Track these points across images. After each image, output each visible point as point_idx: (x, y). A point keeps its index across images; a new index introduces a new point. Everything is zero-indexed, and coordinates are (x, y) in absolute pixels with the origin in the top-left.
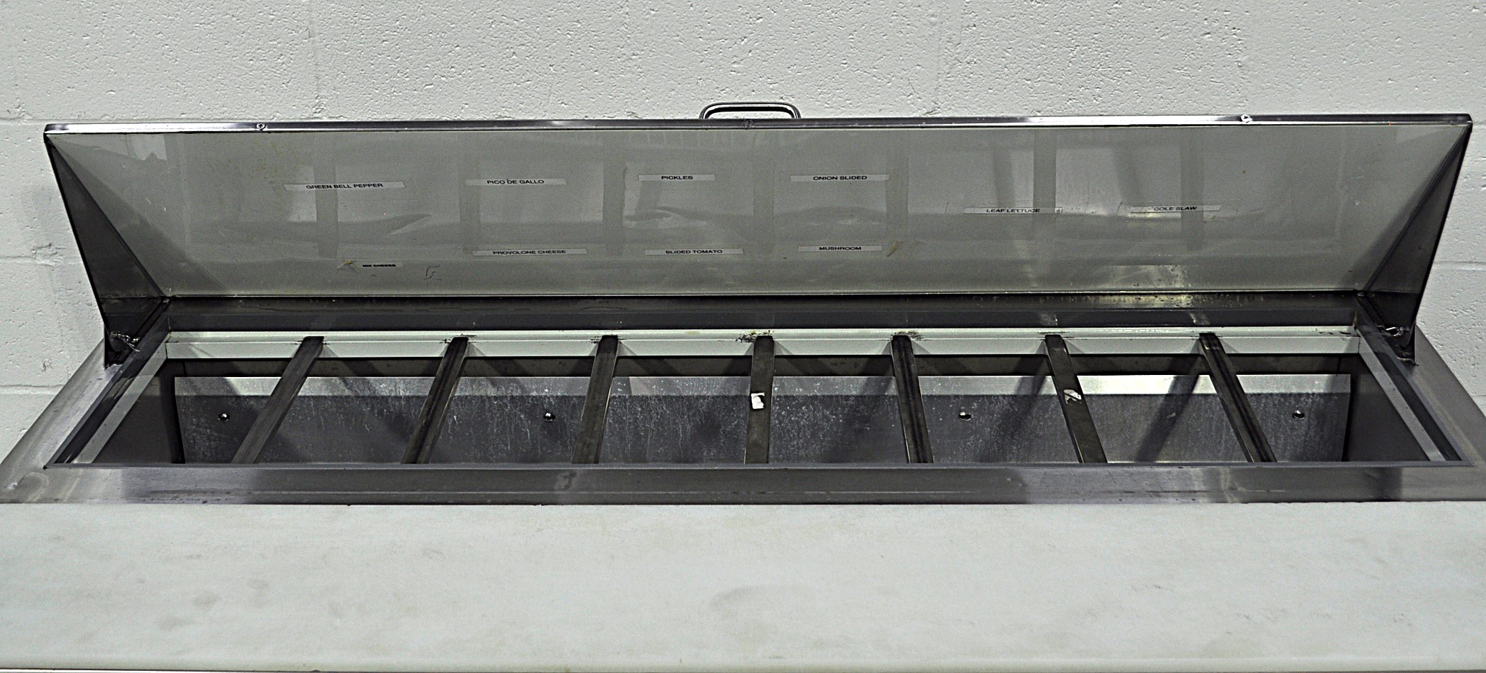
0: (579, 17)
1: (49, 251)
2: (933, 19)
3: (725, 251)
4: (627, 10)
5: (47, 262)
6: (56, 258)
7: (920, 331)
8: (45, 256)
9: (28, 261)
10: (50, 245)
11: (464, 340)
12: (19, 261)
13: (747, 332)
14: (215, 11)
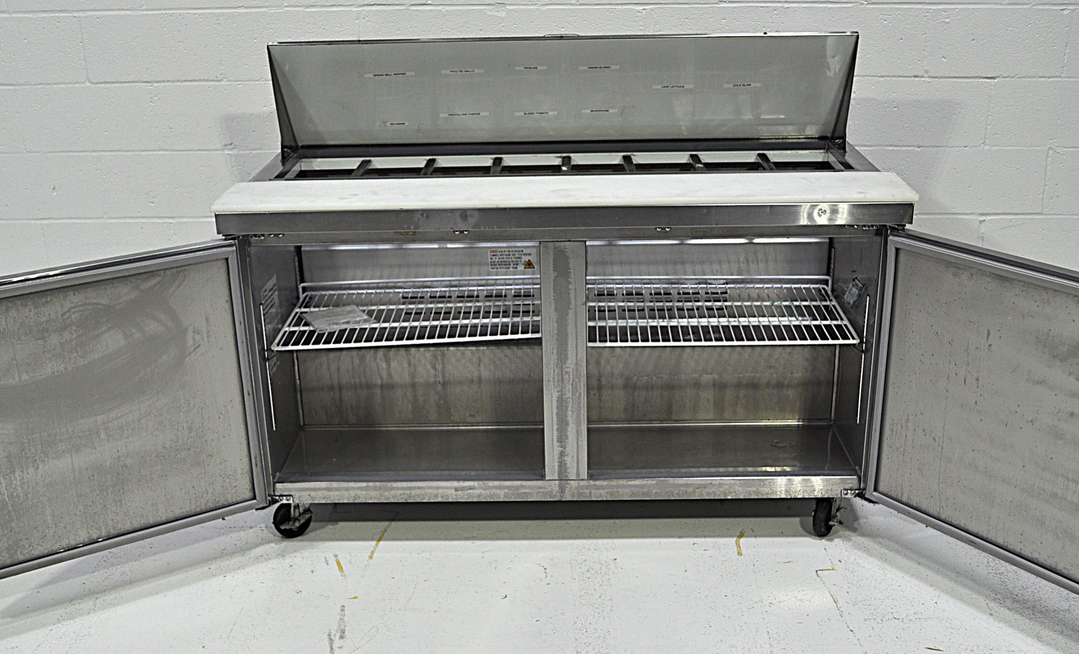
0: (481, 28)
1: (231, 147)
2: (641, 28)
3: (550, 113)
4: (503, 24)
5: (230, 152)
6: (233, 151)
7: (635, 153)
8: (228, 150)
9: (221, 152)
10: (231, 144)
11: (434, 160)
12: (217, 152)
13: (559, 155)
14: (315, 27)
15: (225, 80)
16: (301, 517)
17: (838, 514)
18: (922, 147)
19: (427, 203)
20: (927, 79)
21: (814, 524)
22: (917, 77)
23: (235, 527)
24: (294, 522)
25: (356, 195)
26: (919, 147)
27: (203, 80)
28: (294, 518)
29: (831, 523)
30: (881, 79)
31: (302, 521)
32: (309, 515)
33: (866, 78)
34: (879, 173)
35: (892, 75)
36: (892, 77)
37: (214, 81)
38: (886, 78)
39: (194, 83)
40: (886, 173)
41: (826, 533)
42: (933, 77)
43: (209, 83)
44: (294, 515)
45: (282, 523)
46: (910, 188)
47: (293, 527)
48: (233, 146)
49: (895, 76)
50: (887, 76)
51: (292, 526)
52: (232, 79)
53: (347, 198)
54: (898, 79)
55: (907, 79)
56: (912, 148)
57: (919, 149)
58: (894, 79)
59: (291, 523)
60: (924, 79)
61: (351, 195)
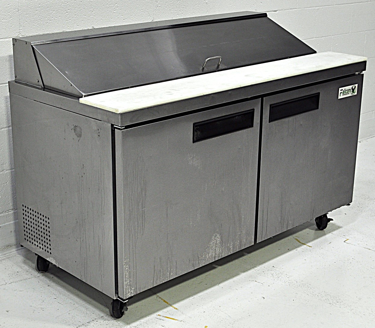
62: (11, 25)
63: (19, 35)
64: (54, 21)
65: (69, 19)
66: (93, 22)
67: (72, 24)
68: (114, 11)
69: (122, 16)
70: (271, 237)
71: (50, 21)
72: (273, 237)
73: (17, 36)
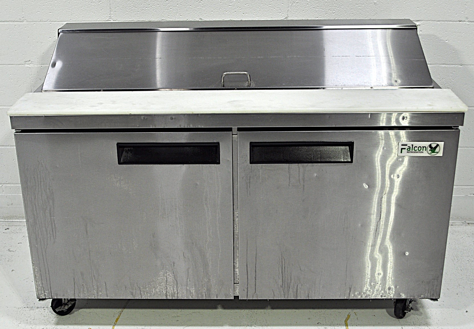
5: (29, 66)
6: (31, 65)
8: (28, 64)
9: (23, 66)
12: (20, 66)
15: (25, 21)
16: (69, 303)
17: (410, 305)
18: (463, 65)
19: (146, 110)
20: (468, 23)
21: (395, 312)
22: (461, 21)
23: (27, 307)
24: (65, 306)
25: (101, 104)
26: (461, 65)
27: (11, 21)
28: (63, 304)
29: (406, 311)
30: (438, 22)
31: (70, 306)
32: (74, 302)
33: (429, 22)
34: (440, 89)
35: (445, 20)
36: (445, 21)
37: (18, 21)
38: (441, 22)
39: (6, 23)
40: (445, 90)
41: (402, 316)
42: (471, 22)
43: (15, 23)
44: (65, 302)
45: (56, 307)
46: (461, 102)
47: (64, 310)
48: (30, 62)
49: (447, 21)
50: (442, 21)
51: (63, 308)
52: (29, 20)
53: (95, 106)
54: (448, 22)
55: (454, 22)
56: (457, 66)
57: (461, 66)
58: (446, 22)
59: (63, 307)
60: (465, 23)
61: (99, 104)
62: (101, 9)
63: (109, 20)
64: (151, 8)
65: (170, 8)
66: (201, 13)
67: (173, 13)
68: (230, 4)
69: (241, 10)
70: (267, 300)
71: (146, 8)
72: (269, 300)
73: (107, 21)
